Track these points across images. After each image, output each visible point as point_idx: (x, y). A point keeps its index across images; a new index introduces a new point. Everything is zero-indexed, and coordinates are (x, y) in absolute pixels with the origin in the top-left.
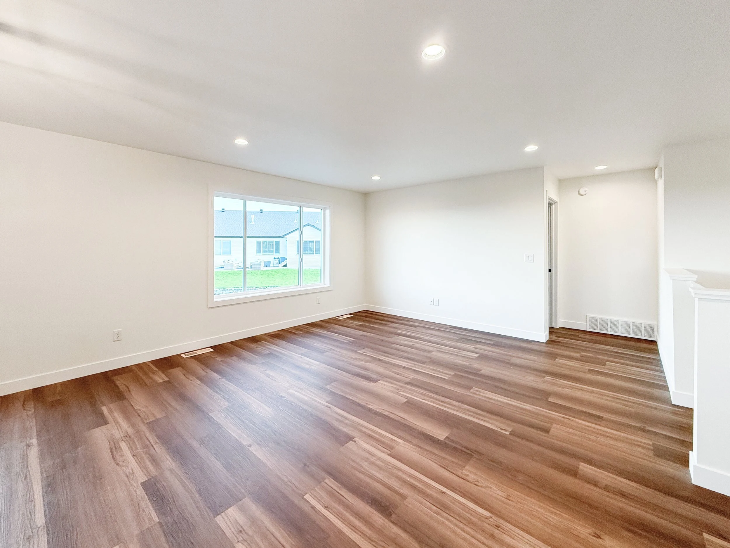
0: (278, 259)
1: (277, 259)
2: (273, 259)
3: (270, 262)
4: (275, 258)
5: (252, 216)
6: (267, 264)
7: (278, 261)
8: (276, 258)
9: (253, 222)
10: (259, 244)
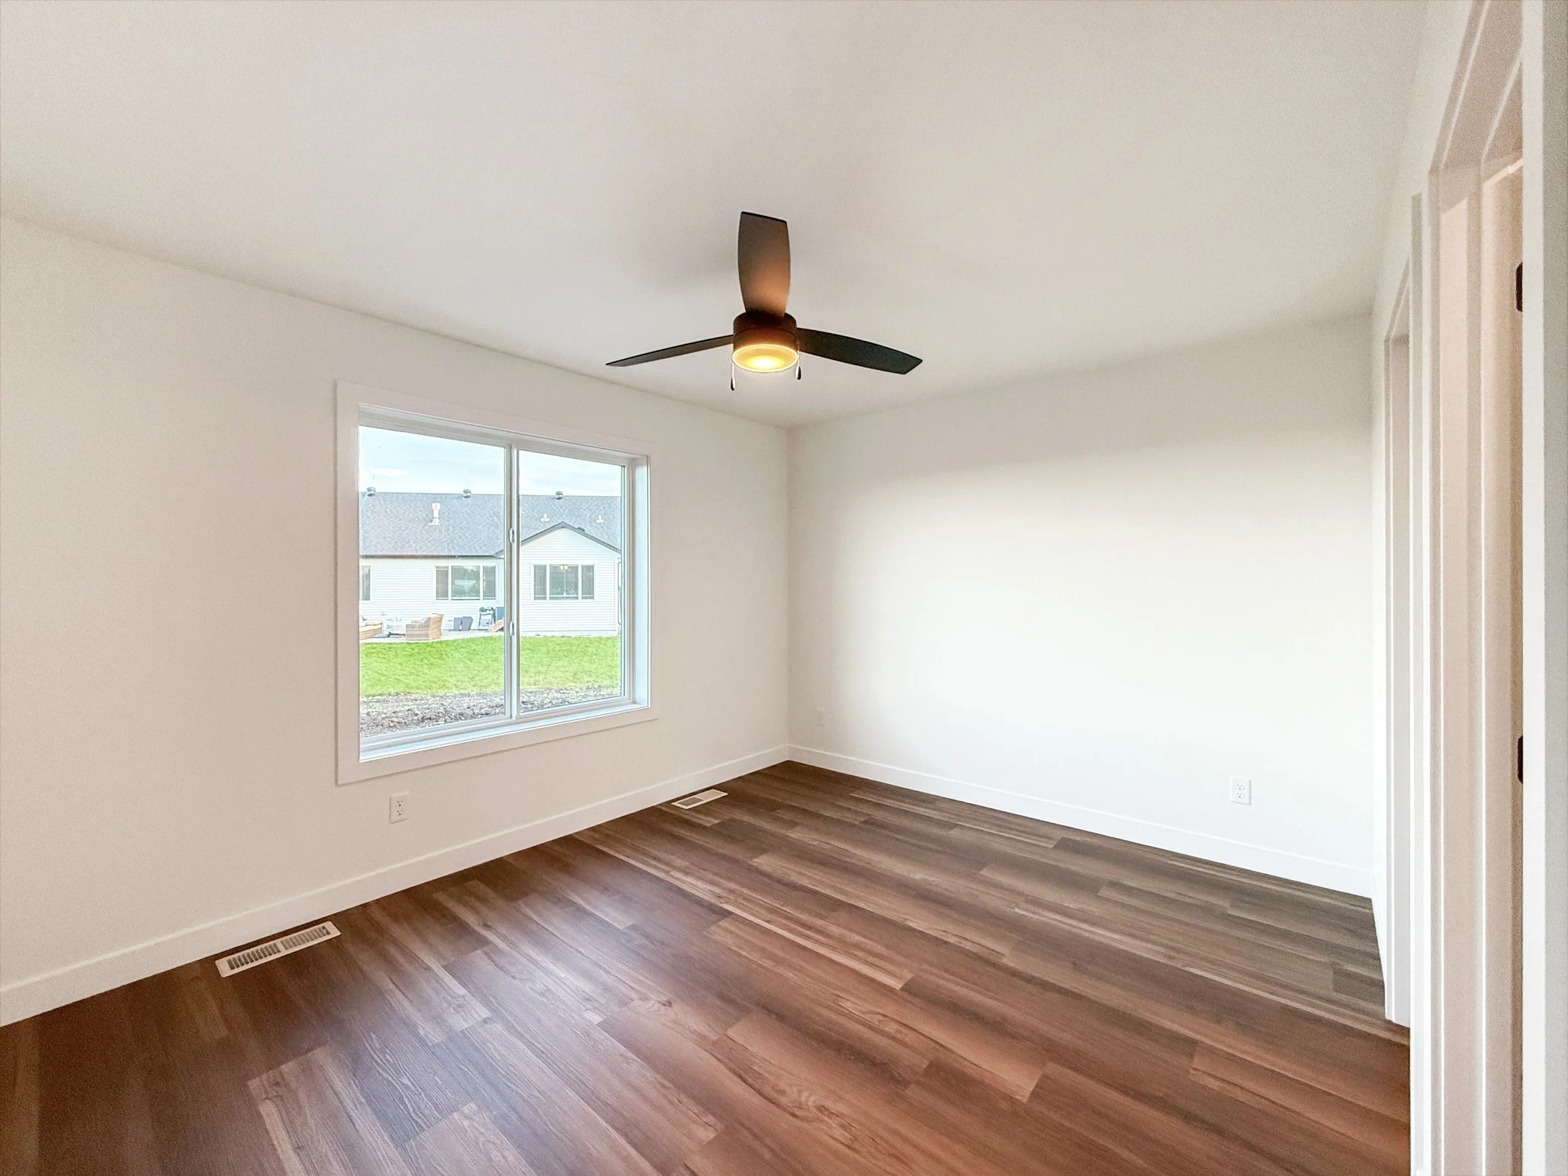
0: (492, 612)
1: (488, 612)
2: (478, 613)
3: (471, 620)
4: (482, 610)
5: (434, 505)
6: (463, 624)
7: (490, 616)
8: (486, 608)
9: (438, 520)
10: (442, 574)
